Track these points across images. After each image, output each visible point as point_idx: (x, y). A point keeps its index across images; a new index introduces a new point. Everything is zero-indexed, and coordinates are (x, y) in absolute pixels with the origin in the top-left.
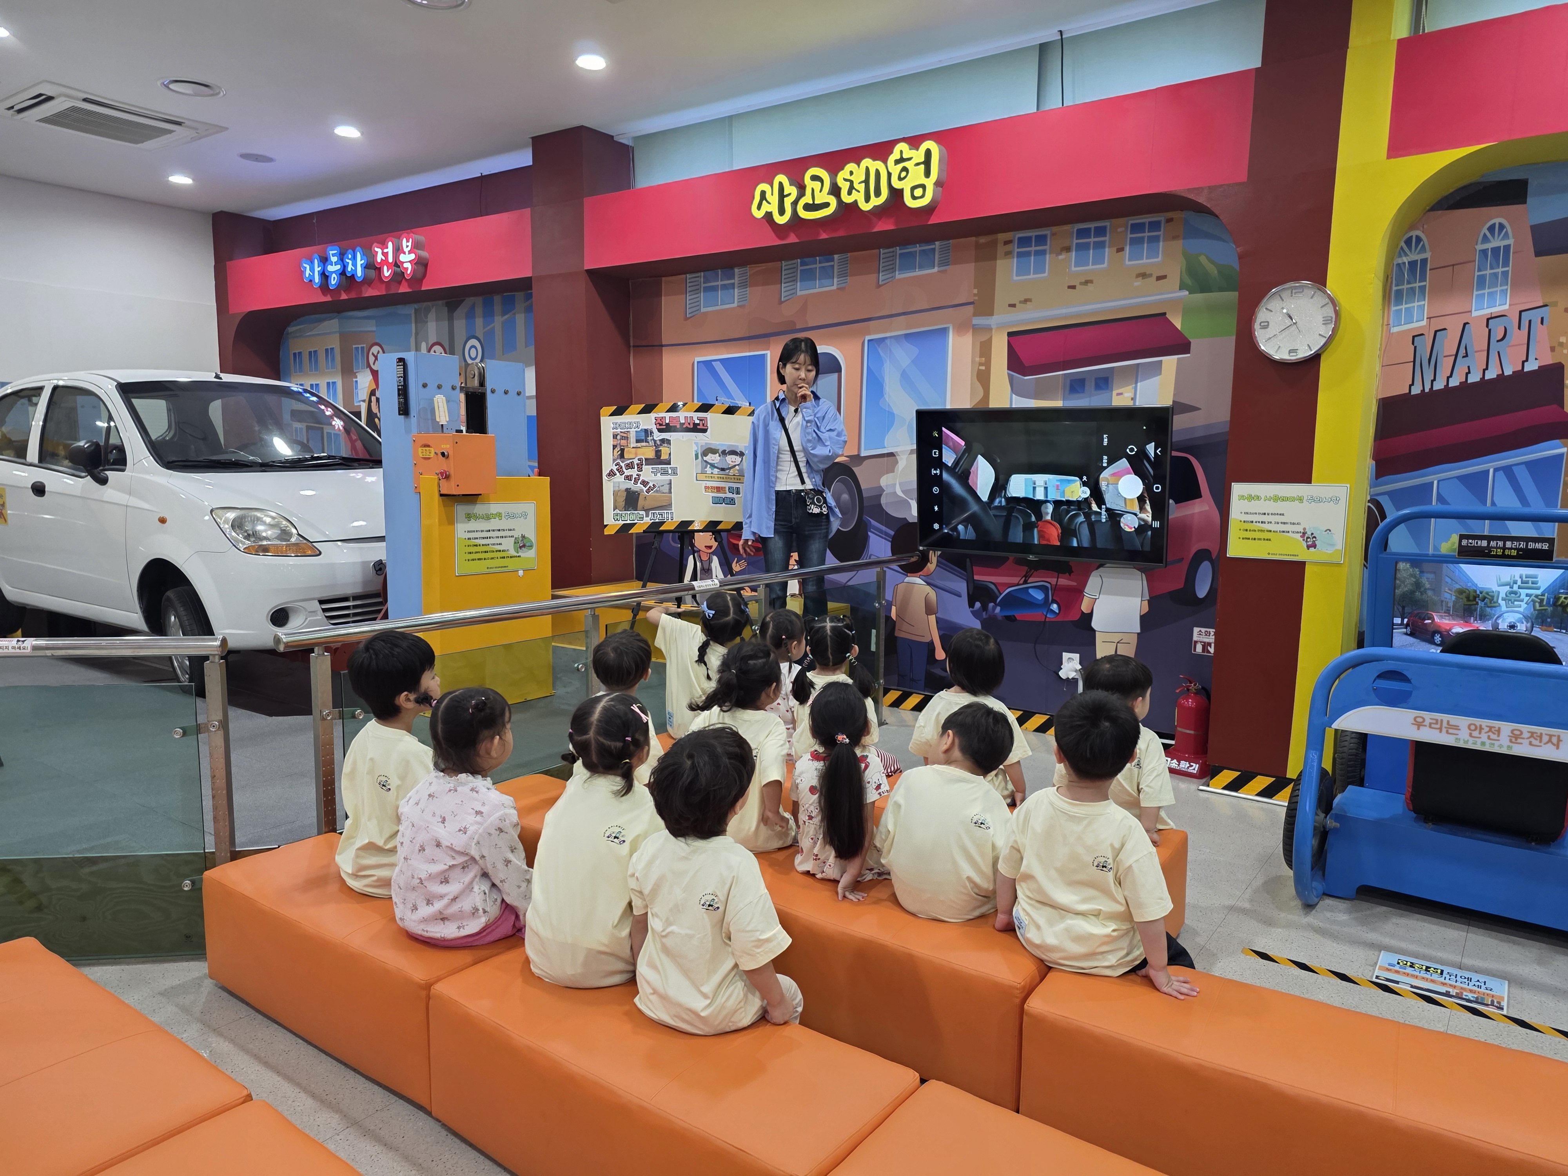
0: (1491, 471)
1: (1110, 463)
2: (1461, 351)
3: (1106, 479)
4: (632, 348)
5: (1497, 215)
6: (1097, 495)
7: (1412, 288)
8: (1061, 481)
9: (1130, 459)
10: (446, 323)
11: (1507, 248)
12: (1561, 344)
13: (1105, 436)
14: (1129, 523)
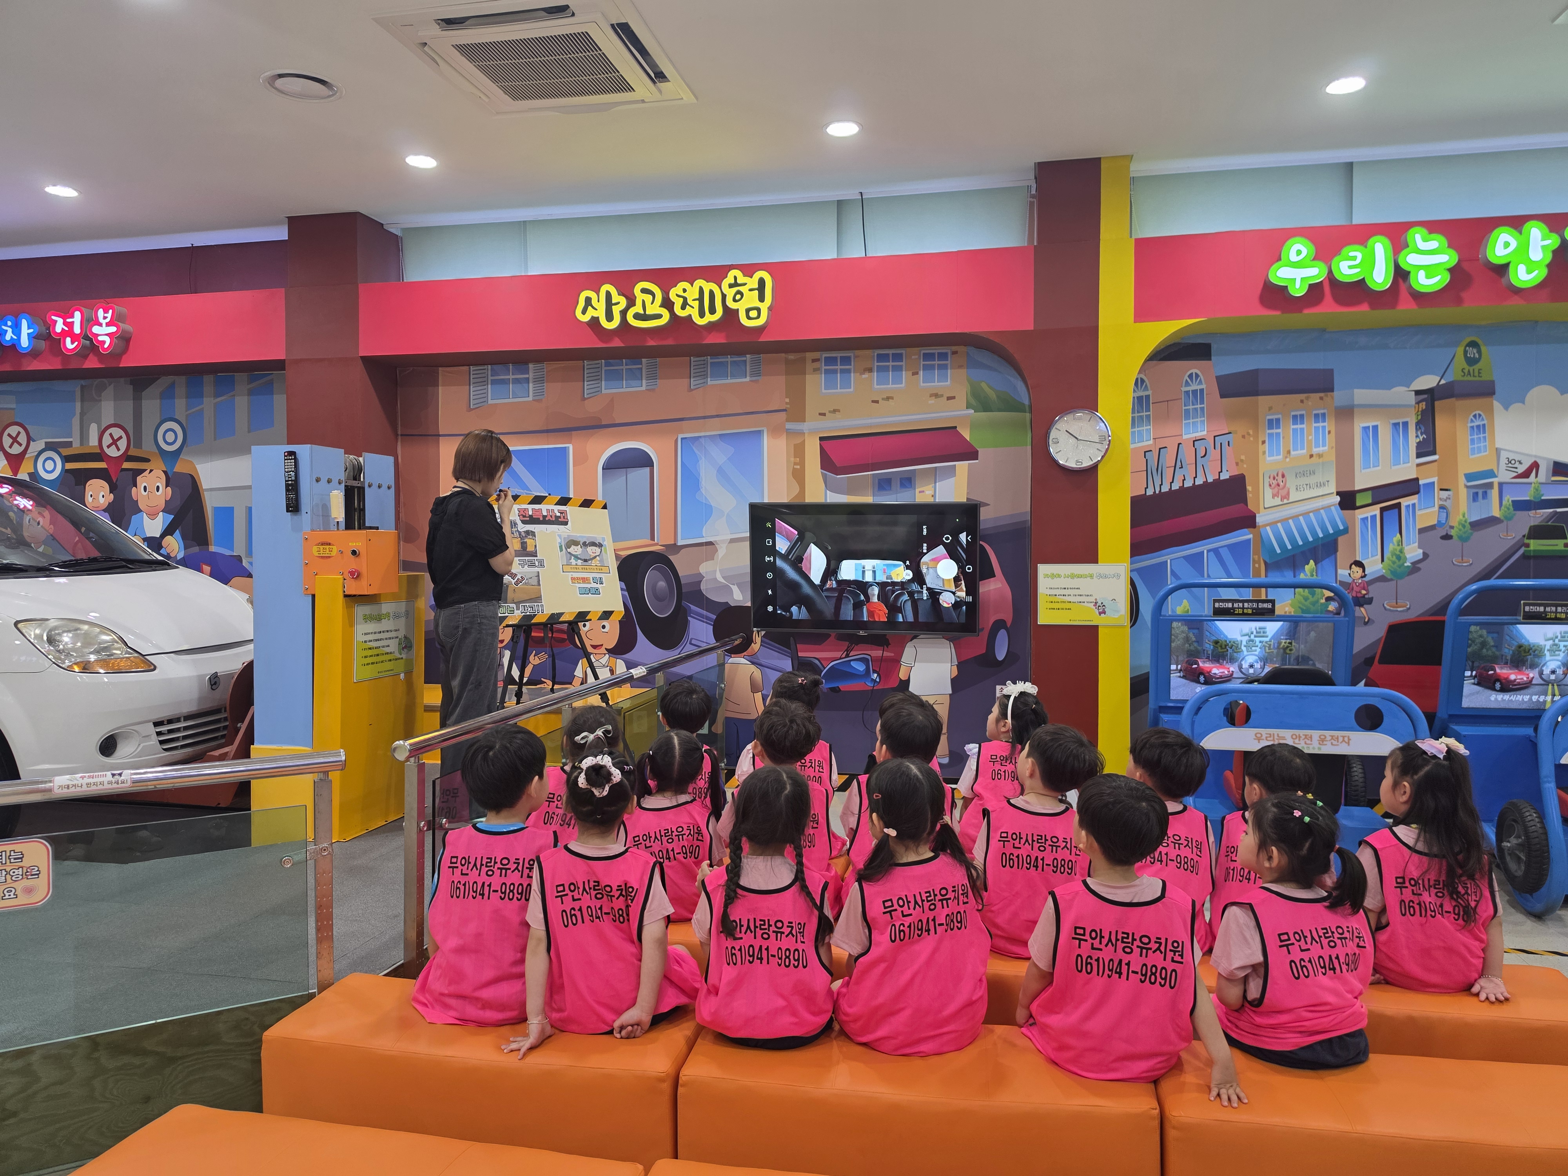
0: (1205, 552)
1: (929, 550)
2: (1178, 464)
3: (926, 563)
4: (400, 437)
5: (1194, 367)
6: (919, 578)
7: (1141, 416)
8: (887, 565)
9: (946, 546)
10: (130, 403)
11: (1202, 390)
12: (1242, 461)
13: (924, 527)
14: (947, 600)
